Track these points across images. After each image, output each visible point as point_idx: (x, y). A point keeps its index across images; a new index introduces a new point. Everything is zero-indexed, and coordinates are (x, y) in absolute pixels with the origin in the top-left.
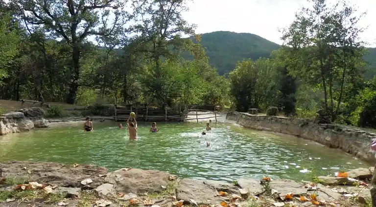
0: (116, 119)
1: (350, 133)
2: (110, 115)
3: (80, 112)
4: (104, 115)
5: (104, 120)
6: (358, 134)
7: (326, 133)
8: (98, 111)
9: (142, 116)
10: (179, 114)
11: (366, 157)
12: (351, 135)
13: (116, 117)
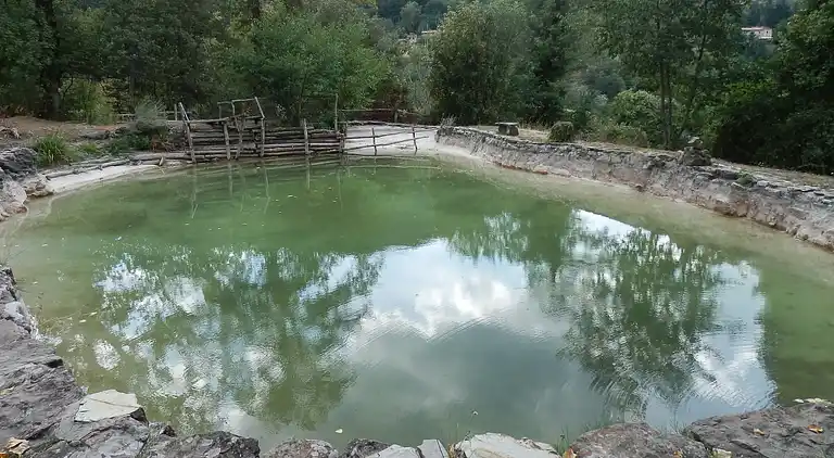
0: (194, 157)
1: (776, 190)
2: (178, 148)
3: (99, 145)
4: (165, 150)
5: (164, 162)
6: (794, 194)
7: (712, 186)
8: (146, 140)
9: (253, 146)
10: (334, 137)
11: (822, 239)
12: (780, 195)
13: (193, 152)
